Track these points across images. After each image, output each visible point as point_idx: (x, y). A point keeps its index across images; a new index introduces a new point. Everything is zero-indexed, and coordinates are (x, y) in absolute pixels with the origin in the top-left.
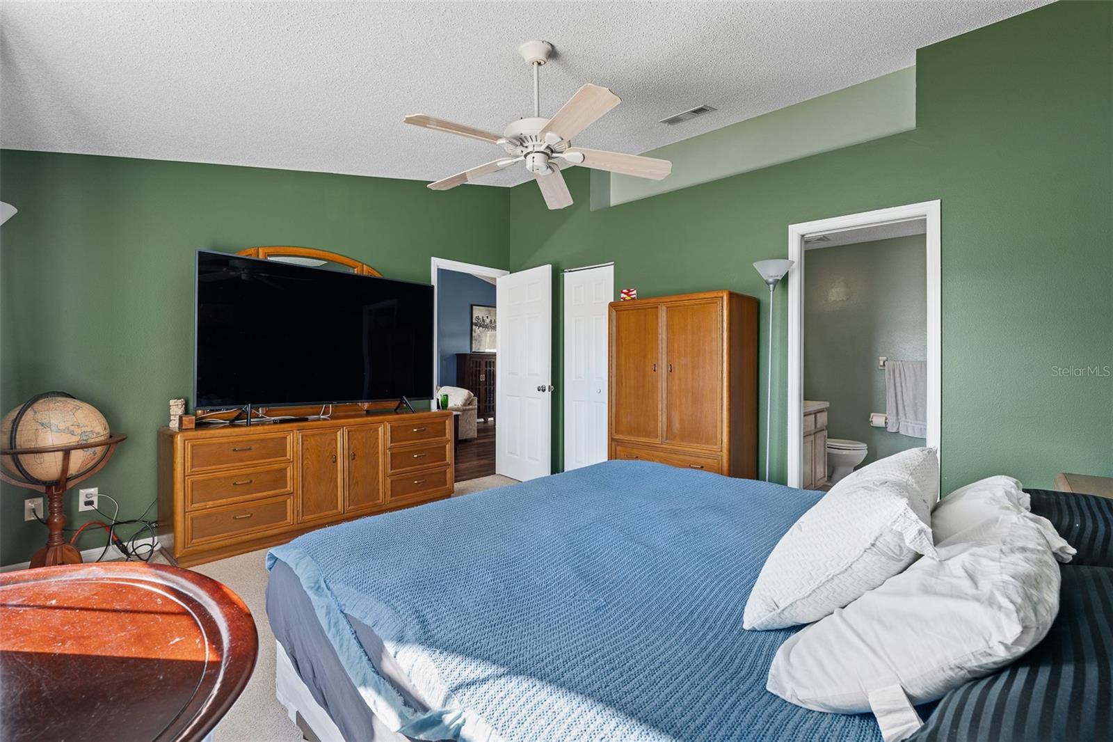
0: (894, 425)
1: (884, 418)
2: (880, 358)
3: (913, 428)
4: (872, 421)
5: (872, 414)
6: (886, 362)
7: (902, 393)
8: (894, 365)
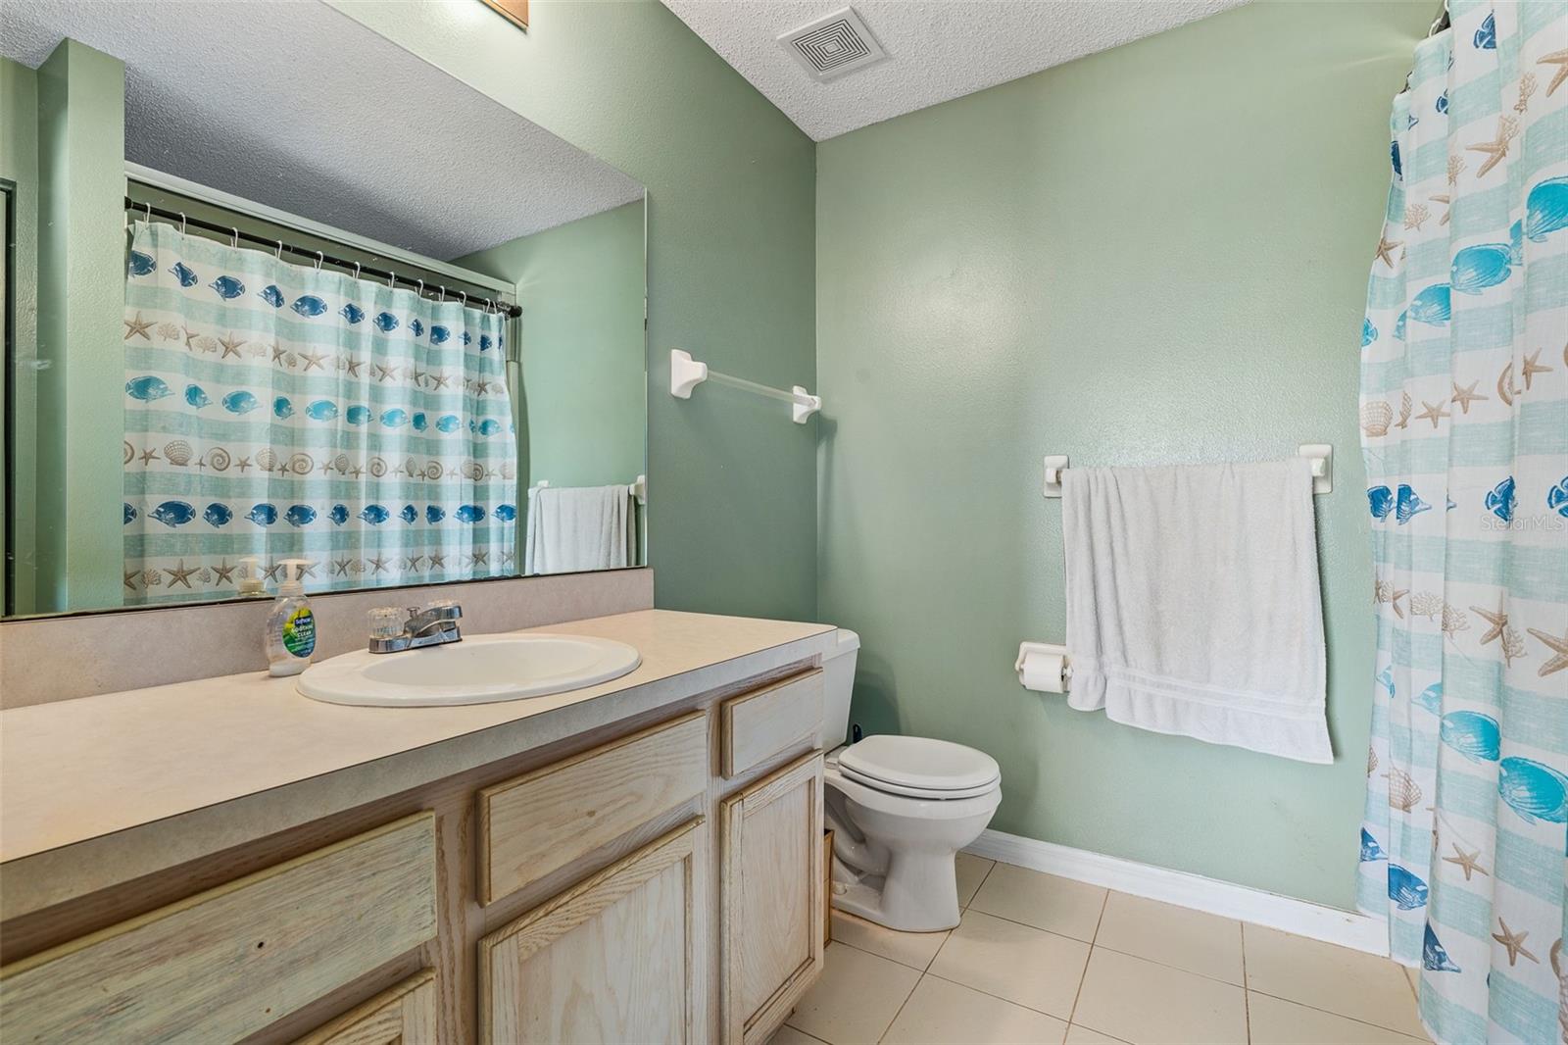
0: (1090, 688)
1: (1059, 665)
2: (1048, 460)
3: (1150, 699)
4: (1022, 670)
5: (1024, 646)
6: (1065, 471)
7: (1114, 578)
8: (1092, 480)
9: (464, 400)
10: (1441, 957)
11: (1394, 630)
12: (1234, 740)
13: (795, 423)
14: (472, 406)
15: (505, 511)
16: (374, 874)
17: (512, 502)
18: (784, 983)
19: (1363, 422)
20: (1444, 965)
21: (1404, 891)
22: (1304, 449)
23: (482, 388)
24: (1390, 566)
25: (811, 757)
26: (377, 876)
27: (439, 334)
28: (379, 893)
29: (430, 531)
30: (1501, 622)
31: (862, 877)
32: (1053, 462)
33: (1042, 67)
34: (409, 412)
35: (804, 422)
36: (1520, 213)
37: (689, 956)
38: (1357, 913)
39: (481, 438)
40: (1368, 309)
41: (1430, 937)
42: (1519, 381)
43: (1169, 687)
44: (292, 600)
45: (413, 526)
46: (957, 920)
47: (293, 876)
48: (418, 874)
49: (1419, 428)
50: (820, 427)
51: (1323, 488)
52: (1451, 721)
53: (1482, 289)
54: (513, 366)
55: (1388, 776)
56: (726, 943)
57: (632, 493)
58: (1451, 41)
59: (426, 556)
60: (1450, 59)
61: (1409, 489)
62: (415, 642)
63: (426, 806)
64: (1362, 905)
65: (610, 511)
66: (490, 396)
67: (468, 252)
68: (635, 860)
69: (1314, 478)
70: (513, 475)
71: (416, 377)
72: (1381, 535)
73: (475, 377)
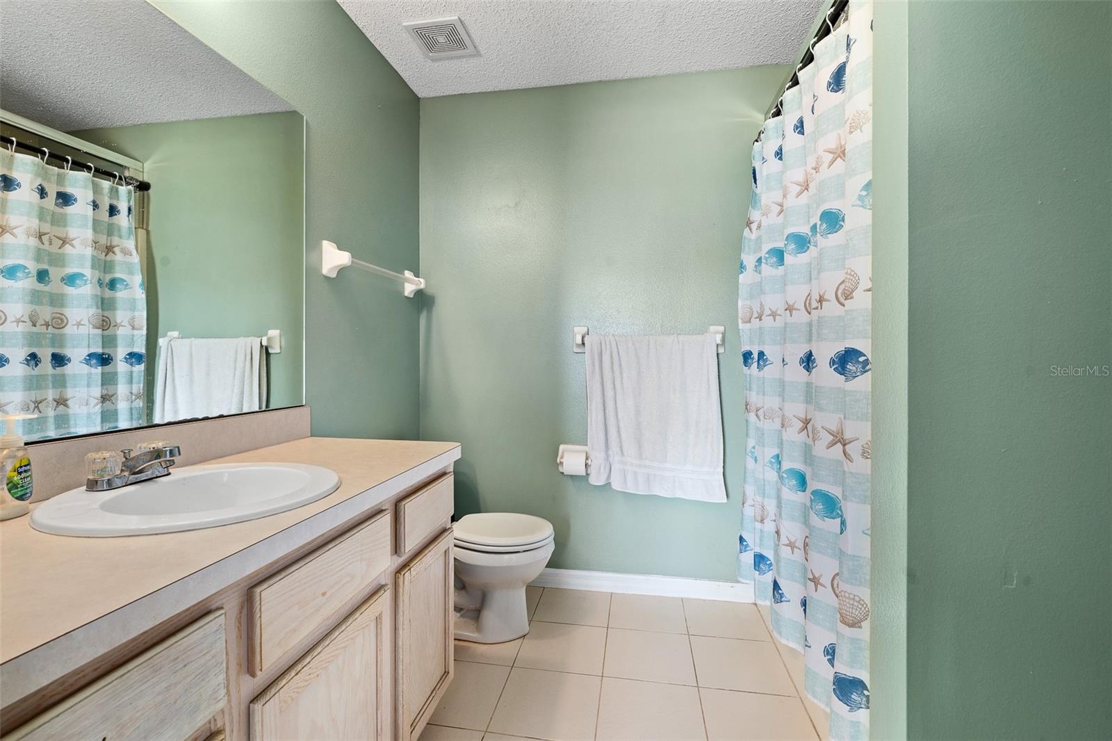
0: (602, 470)
1: (584, 456)
2: (576, 329)
3: (635, 474)
4: (561, 463)
5: (562, 447)
6: (587, 336)
7: (616, 402)
8: (603, 342)
9: (93, 260)
10: (782, 595)
11: (757, 428)
12: (679, 494)
13: (406, 297)
14: (99, 266)
15: (133, 357)
16: (185, 666)
17: (141, 348)
18: (432, 692)
19: (740, 315)
20: (783, 599)
21: (761, 565)
22: (712, 328)
23: (109, 249)
24: (754, 393)
25: (446, 534)
26: (187, 667)
27: (65, 199)
28: (189, 679)
29: (54, 376)
30: (806, 422)
31: (462, 613)
32: (579, 331)
33: (573, 82)
34: (33, 267)
35: (412, 296)
36: (816, 219)
37: (379, 685)
38: (739, 582)
39: (108, 293)
40: (742, 255)
41: (776, 586)
42: (814, 304)
43: (646, 467)
44: (12, 451)
45: (37, 371)
46: (527, 629)
47: (127, 678)
48: (214, 660)
49: (767, 321)
50: (423, 300)
51: (721, 350)
52: (786, 474)
53: (798, 255)
54: (142, 233)
55: (753, 506)
56: (400, 672)
57: (264, 343)
58: (782, 122)
59: (50, 398)
60: (783, 135)
61: (763, 353)
62: (133, 478)
63: (214, 607)
64: (741, 577)
65: (243, 358)
66: (118, 257)
67: (90, 127)
68: (349, 623)
69: (717, 345)
70: (143, 327)
71: (40, 236)
72: (748, 376)
73: (103, 240)
